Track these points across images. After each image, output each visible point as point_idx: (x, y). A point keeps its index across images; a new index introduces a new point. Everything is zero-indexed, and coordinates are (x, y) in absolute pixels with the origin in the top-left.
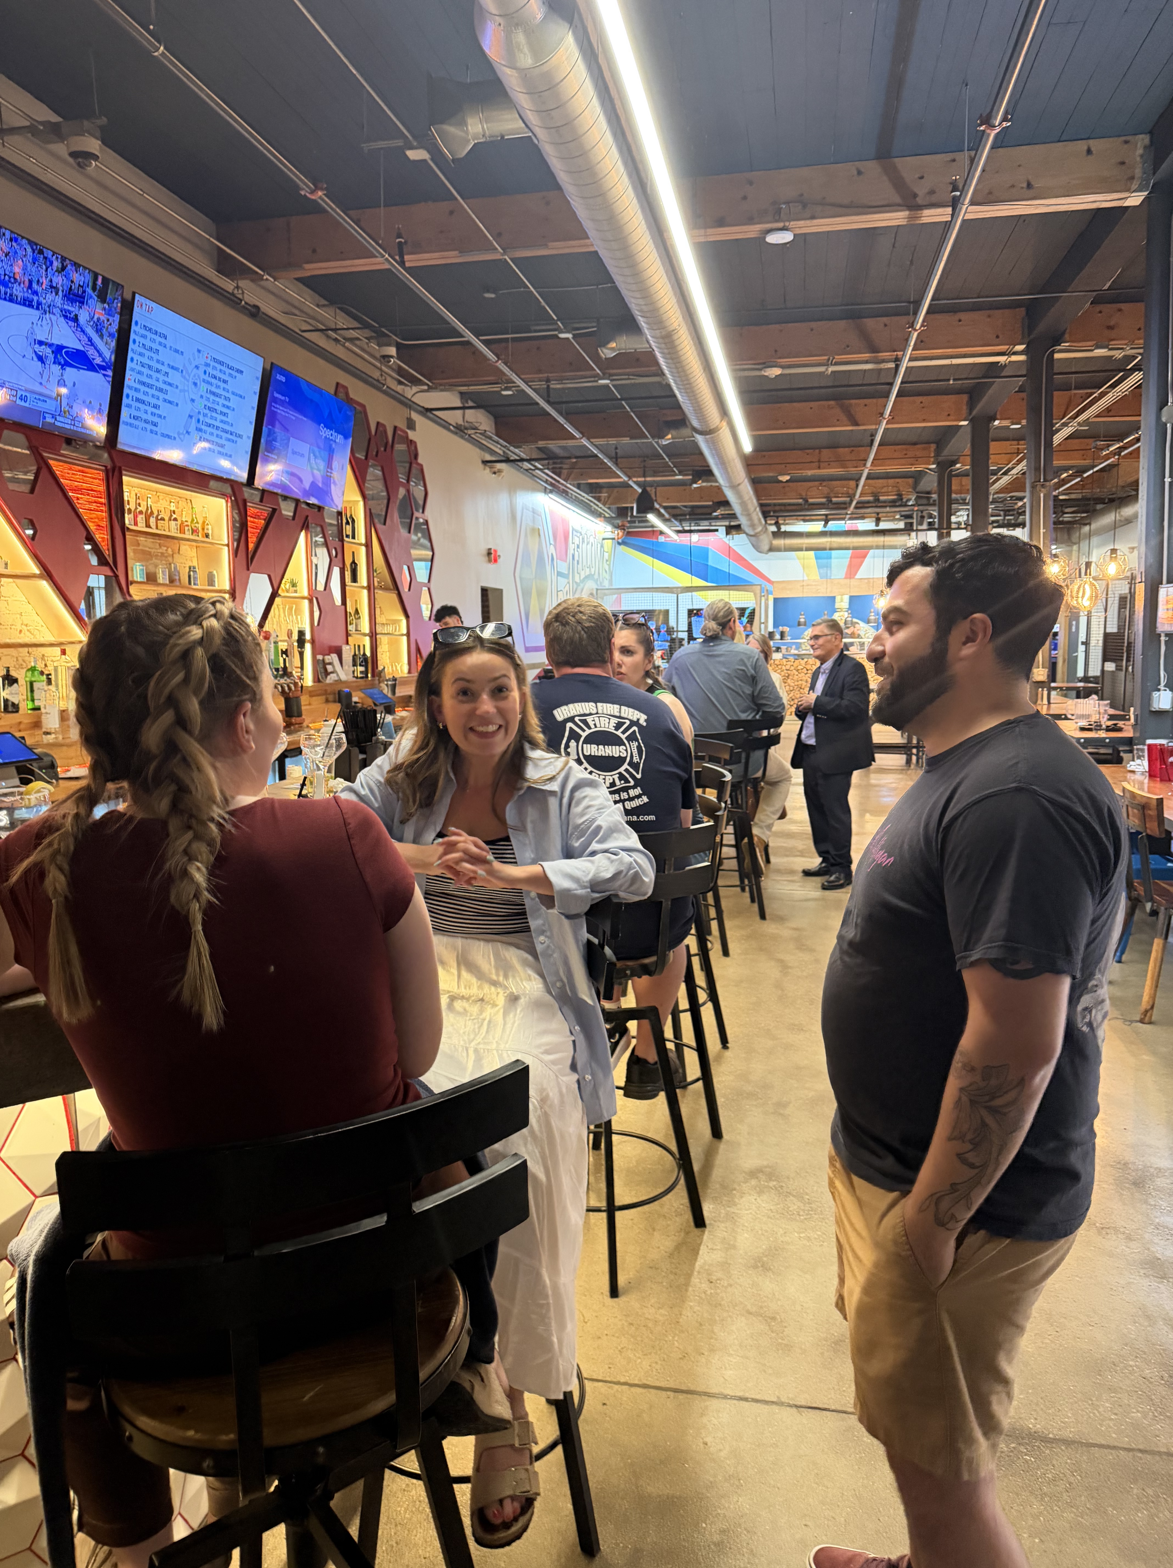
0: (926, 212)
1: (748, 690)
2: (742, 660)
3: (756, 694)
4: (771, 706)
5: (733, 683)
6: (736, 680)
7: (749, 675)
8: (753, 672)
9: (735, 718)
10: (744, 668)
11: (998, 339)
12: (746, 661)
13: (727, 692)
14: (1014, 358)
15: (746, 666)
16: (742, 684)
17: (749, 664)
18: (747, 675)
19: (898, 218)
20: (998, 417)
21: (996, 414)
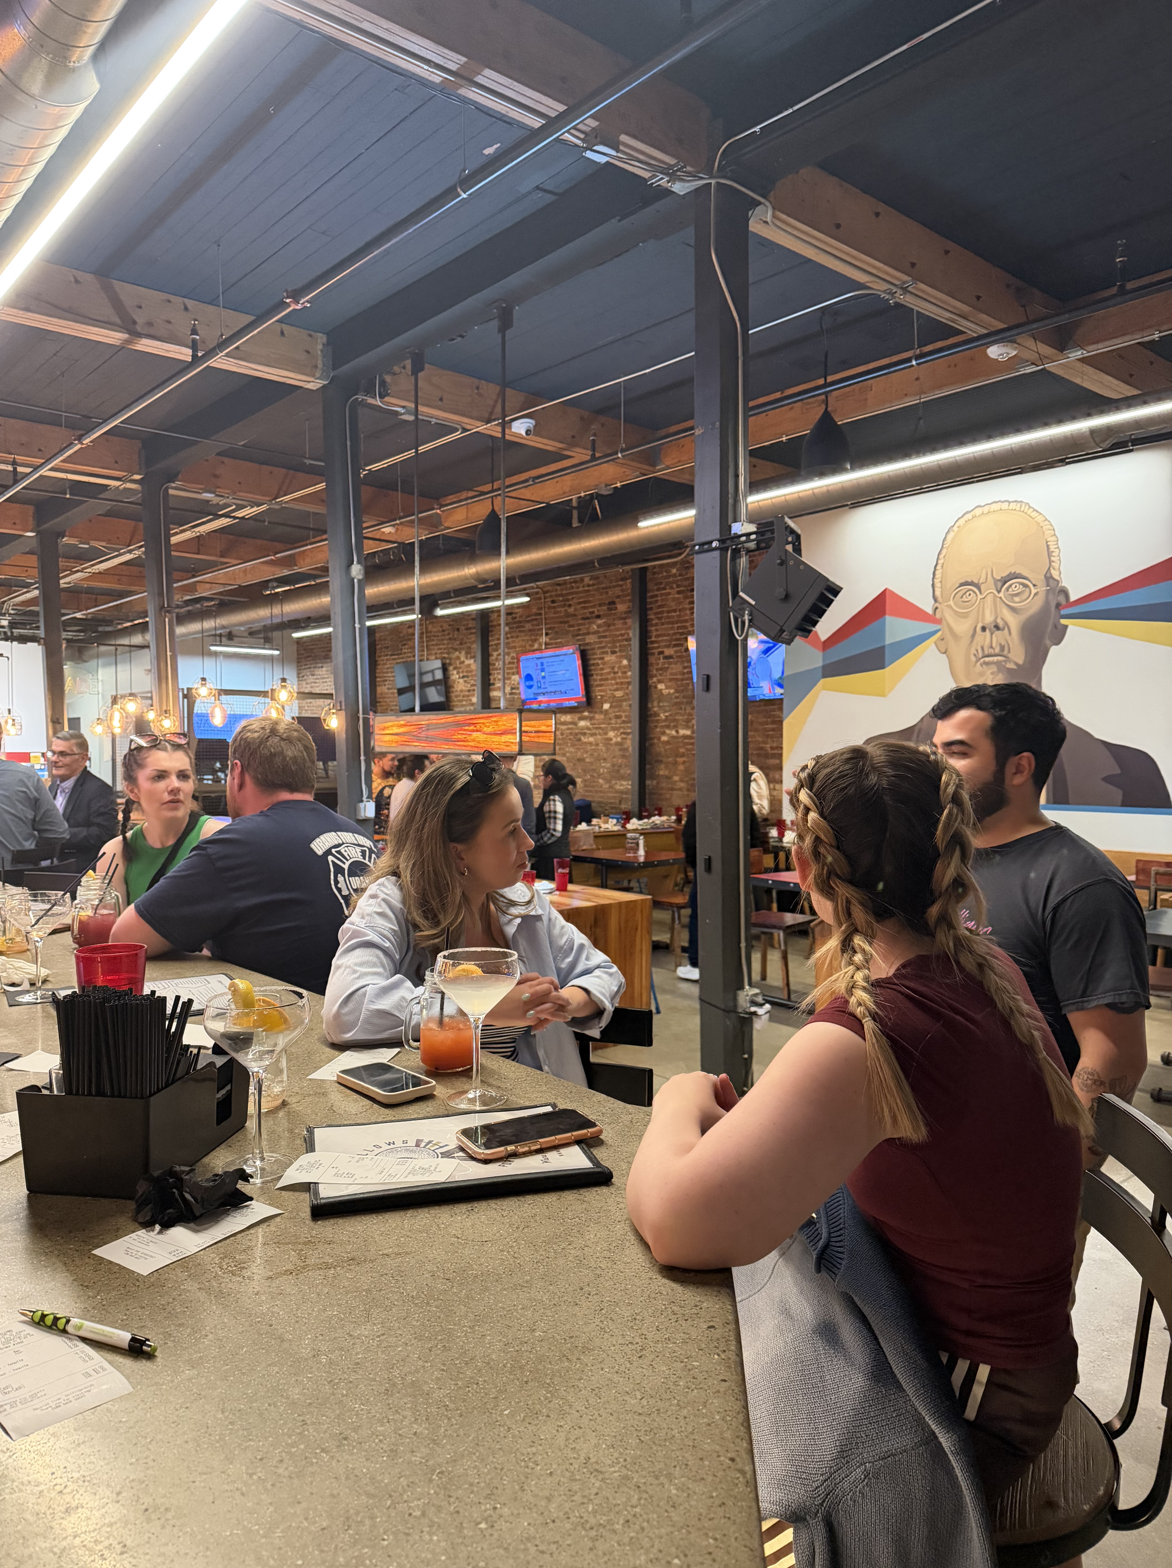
0: (145, 341)
1: (30, 815)
2: (21, 781)
3: (37, 819)
4: (55, 832)
5: (14, 806)
6: (17, 803)
7: (32, 797)
8: (36, 794)
9: (19, 848)
10: (25, 789)
11: (116, 464)
12: (25, 780)
13: (7, 817)
14: (129, 485)
15: (28, 788)
16: (24, 809)
17: (30, 785)
18: (29, 798)
19: (114, 337)
20: (67, 534)
21: (65, 531)
